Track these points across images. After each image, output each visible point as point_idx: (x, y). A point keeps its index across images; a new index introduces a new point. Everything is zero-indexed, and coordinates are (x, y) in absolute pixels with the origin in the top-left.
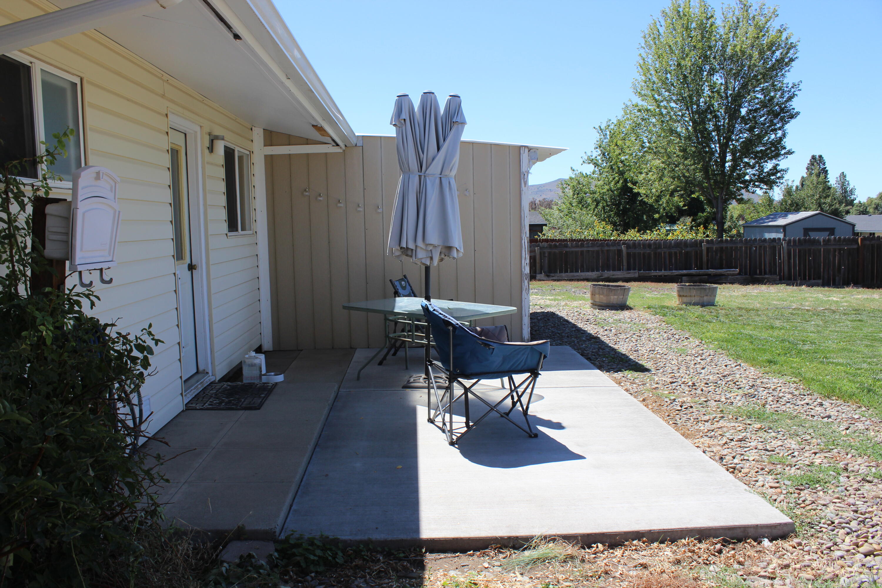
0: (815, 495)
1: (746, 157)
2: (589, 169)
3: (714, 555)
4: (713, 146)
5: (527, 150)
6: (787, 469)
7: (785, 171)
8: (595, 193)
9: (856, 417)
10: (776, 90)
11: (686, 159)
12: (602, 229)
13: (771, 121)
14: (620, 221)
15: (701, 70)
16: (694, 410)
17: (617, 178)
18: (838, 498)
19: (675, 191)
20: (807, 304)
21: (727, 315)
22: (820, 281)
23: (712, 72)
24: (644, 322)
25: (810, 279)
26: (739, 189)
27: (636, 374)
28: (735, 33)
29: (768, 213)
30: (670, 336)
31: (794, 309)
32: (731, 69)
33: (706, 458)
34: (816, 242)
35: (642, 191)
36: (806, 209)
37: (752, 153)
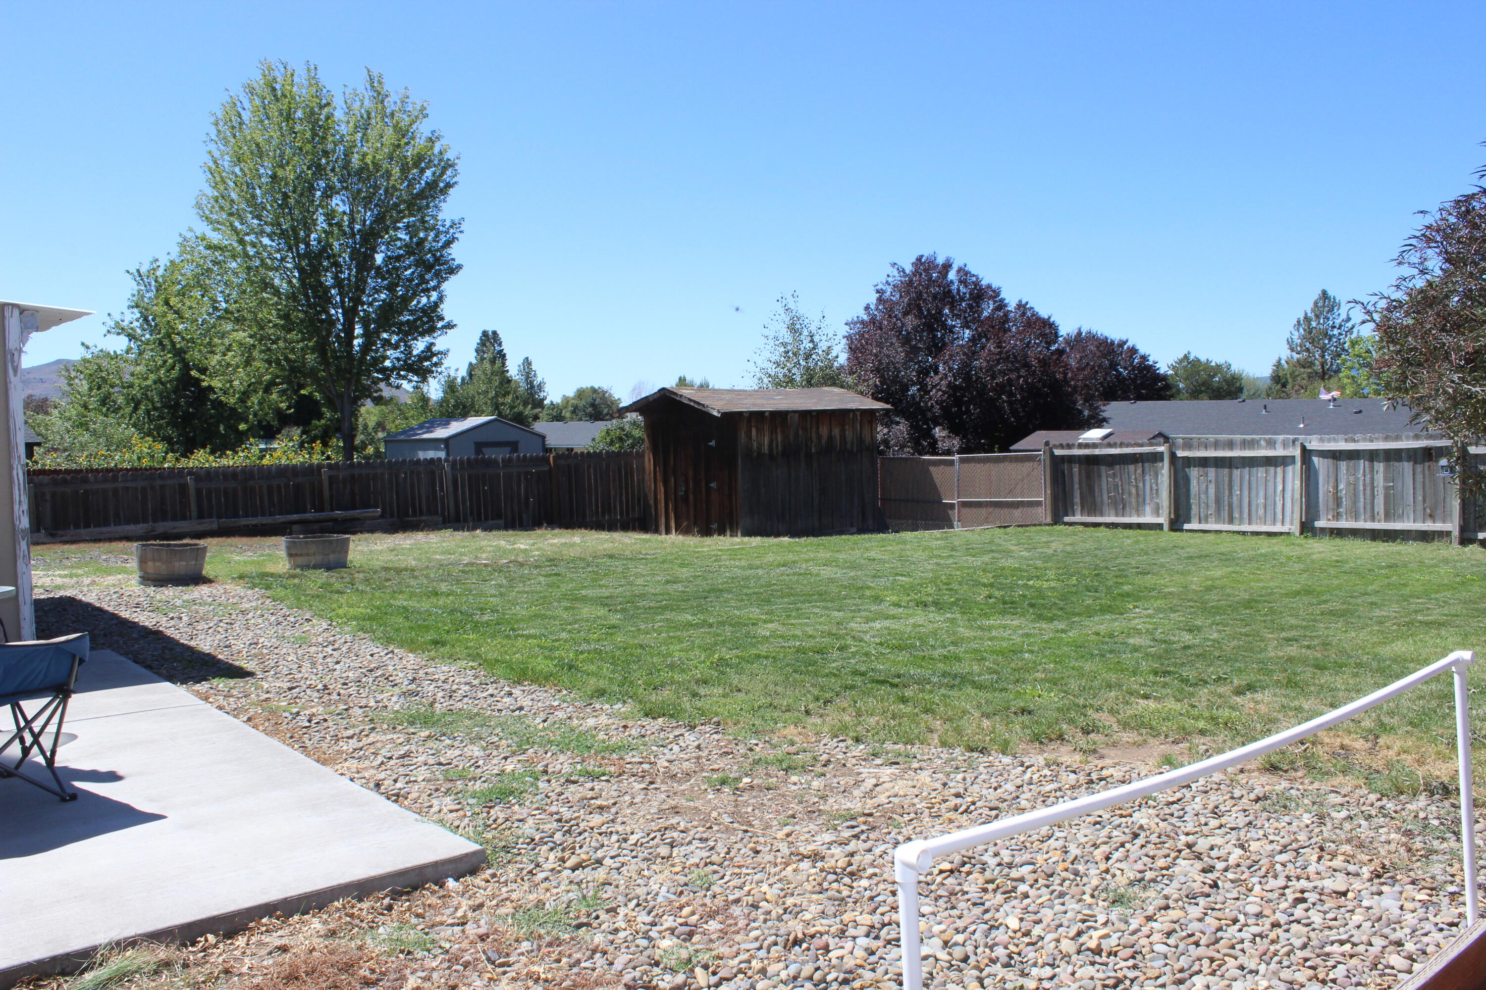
0: (509, 811)
1: (385, 331)
2: (119, 344)
3: (383, 914)
4: (333, 312)
5: (16, 312)
6: (470, 784)
7: (445, 353)
8: (131, 386)
9: (556, 704)
10: (426, 230)
11: (289, 331)
12: (146, 450)
13: (421, 276)
14: (180, 435)
15: (312, 189)
16: (330, 724)
17: (170, 361)
18: (538, 809)
19: (271, 384)
20: (484, 556)
21: (367, 580)
22: (502, 522)
23: (330, 192)
24: (235, 601)
25: (486, 519)
26: (376, 381)
27: (232, 682)
28: (364, 135)
29: (422, 419)
30: (281, 619)
31: (466, 565)
32: (359, 191)
33: (355, 787)
34: (490, 463)
35: (216, 383)
36: (478, 413)
37: (394, 325)
